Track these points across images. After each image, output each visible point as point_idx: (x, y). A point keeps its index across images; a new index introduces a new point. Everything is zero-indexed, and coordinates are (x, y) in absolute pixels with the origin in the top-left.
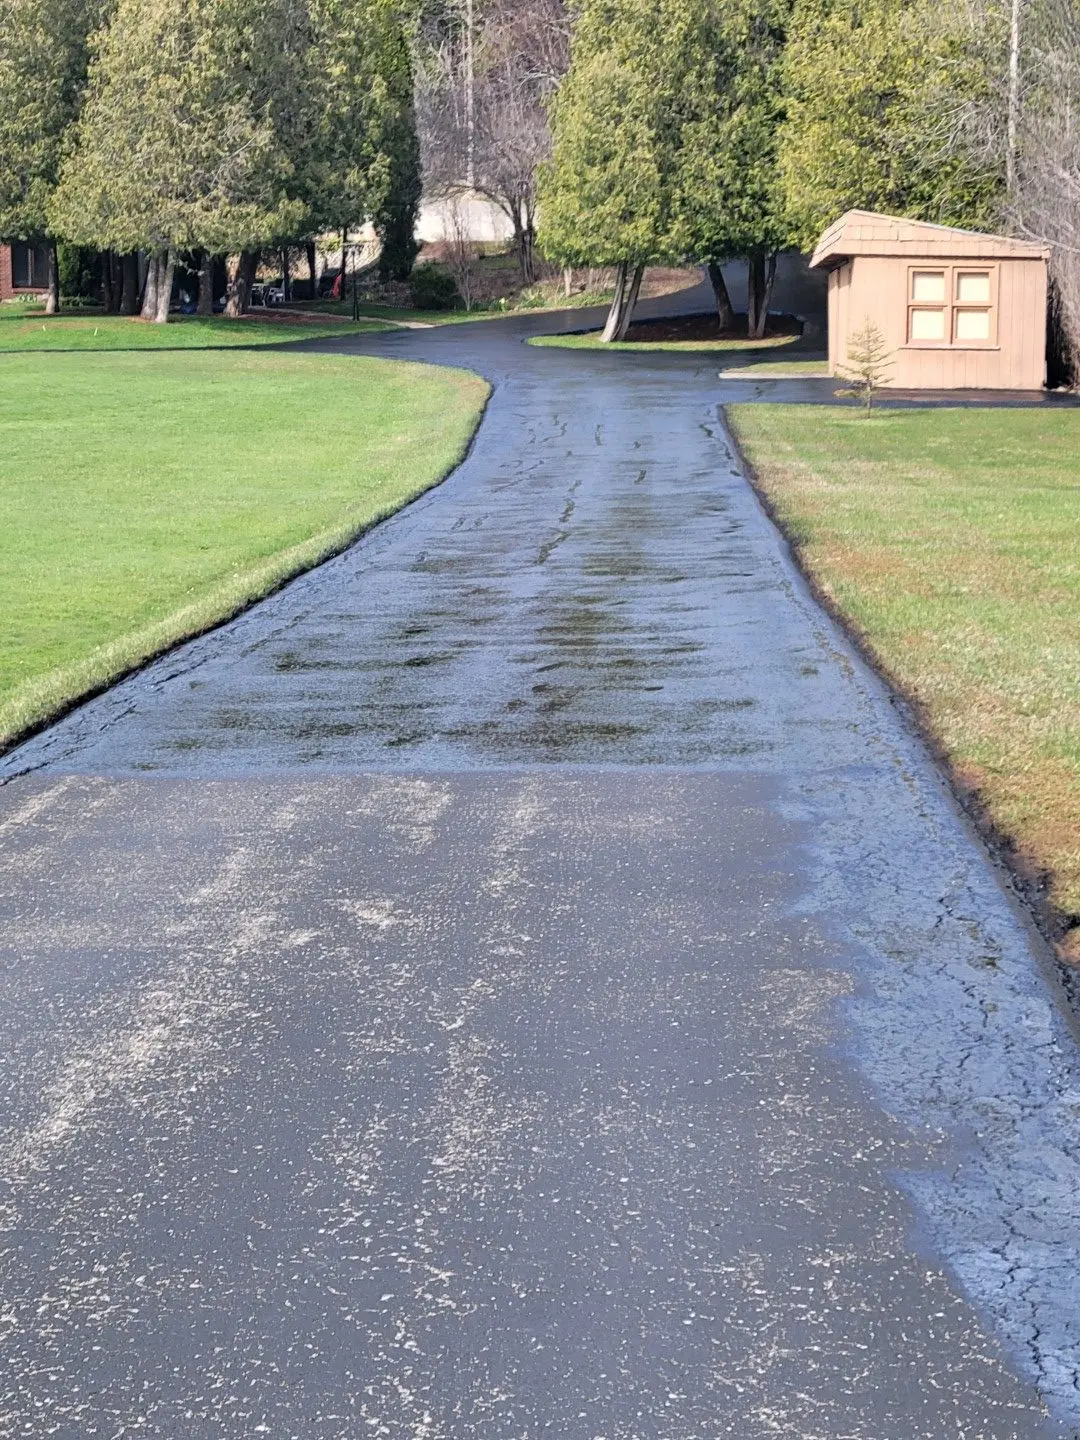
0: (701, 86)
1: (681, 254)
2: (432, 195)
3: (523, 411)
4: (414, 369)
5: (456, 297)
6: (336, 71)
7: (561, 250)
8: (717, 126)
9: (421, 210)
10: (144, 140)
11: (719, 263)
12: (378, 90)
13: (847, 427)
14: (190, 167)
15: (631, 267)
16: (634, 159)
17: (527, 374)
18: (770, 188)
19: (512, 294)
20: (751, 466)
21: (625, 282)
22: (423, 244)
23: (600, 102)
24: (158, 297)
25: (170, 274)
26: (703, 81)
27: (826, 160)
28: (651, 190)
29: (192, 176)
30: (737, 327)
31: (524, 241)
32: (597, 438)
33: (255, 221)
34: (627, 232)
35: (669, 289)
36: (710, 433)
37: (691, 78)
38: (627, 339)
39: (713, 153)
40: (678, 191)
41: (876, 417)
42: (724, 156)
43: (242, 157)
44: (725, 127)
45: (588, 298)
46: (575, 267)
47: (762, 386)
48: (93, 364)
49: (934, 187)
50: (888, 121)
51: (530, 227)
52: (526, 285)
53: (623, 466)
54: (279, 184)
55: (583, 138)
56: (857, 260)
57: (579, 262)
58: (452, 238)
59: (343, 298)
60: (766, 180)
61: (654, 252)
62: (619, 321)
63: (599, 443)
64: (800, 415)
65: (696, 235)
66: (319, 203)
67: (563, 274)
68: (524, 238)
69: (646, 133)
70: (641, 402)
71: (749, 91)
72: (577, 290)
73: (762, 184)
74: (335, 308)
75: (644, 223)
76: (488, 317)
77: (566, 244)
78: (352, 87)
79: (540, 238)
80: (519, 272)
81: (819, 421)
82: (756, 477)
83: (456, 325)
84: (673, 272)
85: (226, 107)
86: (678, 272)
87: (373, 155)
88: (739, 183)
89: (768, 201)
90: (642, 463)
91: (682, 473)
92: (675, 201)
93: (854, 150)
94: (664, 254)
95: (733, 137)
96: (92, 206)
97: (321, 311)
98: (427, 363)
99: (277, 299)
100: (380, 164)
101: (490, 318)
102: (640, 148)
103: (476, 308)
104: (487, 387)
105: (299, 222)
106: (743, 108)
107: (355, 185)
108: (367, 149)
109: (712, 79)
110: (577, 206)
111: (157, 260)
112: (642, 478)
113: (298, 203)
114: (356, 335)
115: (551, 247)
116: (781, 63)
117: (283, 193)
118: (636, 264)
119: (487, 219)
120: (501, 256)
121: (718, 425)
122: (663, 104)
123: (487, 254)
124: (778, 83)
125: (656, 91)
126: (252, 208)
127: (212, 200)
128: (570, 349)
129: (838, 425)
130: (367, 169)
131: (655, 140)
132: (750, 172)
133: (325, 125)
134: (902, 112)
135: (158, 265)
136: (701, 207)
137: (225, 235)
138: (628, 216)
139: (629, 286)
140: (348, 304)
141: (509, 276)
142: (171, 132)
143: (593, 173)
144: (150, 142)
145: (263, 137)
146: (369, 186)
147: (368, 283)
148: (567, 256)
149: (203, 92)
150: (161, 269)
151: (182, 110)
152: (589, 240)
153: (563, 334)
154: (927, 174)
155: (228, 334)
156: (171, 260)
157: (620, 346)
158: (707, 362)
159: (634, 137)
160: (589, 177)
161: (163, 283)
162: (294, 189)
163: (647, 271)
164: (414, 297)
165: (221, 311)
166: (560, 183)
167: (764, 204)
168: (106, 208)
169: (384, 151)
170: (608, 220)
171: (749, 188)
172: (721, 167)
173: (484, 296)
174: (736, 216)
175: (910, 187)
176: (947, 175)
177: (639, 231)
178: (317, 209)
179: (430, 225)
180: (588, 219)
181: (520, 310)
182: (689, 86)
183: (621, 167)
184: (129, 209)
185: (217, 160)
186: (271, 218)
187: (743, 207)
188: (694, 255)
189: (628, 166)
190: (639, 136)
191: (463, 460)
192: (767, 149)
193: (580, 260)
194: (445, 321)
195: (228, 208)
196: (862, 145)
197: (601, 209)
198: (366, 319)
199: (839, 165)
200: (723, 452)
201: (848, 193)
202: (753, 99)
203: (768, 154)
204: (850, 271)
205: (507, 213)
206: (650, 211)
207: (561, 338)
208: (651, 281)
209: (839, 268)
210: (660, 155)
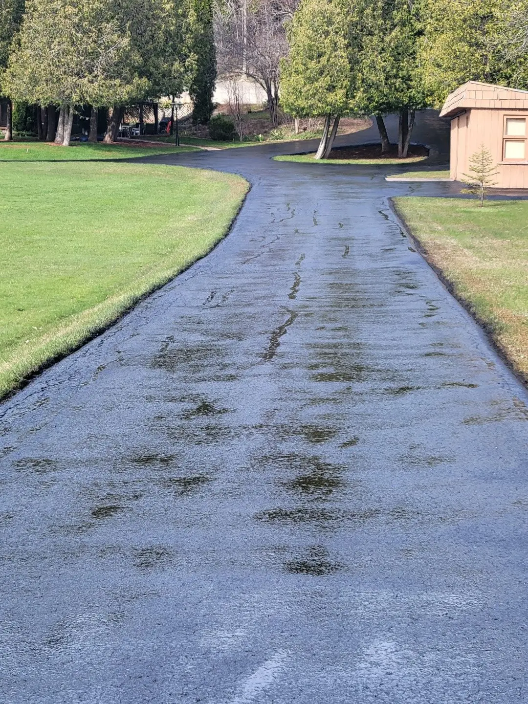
0: (374, 16)
1: (361, 110)
2: (222, 78)
3: (268, 201)
4: (206, 174)
5: (234, 134)
6: (168, 7)
7: (293, 107)
8: (383, 39)
9: (216, 86)
10: (56, 43)
11: (382, 116)
12: (192, 18)
13: (470, 212)
14: (82, 58)
15: (333, 117)
16: (335, 56)
17: (272, 178)
18: (413, 73)
19: (265, 132)
20: (419, 242)
21: (329, 126)
22: (218, 105)
23: (316, 24)
24: (64, 132)
25: (71, 119)
26: (375, 13)
27: (449, 54)
28: (345, 74)
29: (83, 63)
30: (392, 152)
31: (273, 103)
32: (314, 220)
33: (119, 88)
34: (331, 97)
35: (354, 130)
36: (386, 217)
37: (368, 11)
38: (330, 158)
39: (381, 53)
40: (360, 74)
41: (487, 206)
42: (386, 55)
43: (112, 52)
44: (387, 39)
45: (308, 135)
46: (301, 117)
47: (413, 186)
48: (19, 169)
49: (513, 70)
50: (487, 32)
51: (276, 95)
52: (274, 128)
53: (333, 242)
54: (134, 69)
55: (306, 44)
56: (472, 111)
57: (303, 114)
58: (233, 102)
59: (172, 134)
60: (411, 69)
61: (347, 109)
62: (325, 148)
63: (316, 224)
64: (439, 204)
65: (371, 99)
66: (157, 80)
67: (294, 122)
68: (273, 102)
69: (342, 42)
70: (341, 196)
71: (401, 19)
72: (302, 131)
73: (408, 71)
74: (167, 139)
75: (341, 92)
76: (252, 144)
77: (296, 104)
78: (177, 16)
79: (282, 100)
80: (269, 120)
81: (452, 208)
82: (426, 252)
83: (233, 149)
84: (356, 121)
85: (104, 24)
86: (359, 121)
87: (188, 54)
88: (395, 70)
89: (411, 81)
90: (346, 239)
91: (374, 248)
92: (359, 80)
93: (466, 49)
94: (352, 110)
95: (392, 44)
96: (26, 79)
97: (158, 141)
98: (214, 170)
99: (136, 134)
100: (192, 59)
101: (252, 145)
102: (339, 50)
103: (245, 140)
104: (248, 184)
105: (145, 90)
106: (398, 29)
107: (178, 71)
108: (185, 50)
109: (380, 12)
110: (303, 82)
111: (64, 111)
112: (347, 253)
113: (145, 79)
114: (177, 154)
115: (288, 106)
116: (420, 3)
117: (136, 74)
118: (336, 116)
119: (253, 92)
120: (260, 111)
121: (390, 211)
122: (352, 25)
123: (252, 110)
124: (418, 15)
125: (348, 18)
126: (118, 81)
127: (94, 77)
128: (298, 163)
129: (465, 212)
130: (185, 62)
131: (347, 46)
132: (401, 64)
133: (161, 36)
134: (495, 27)
135: (64, 114)
136: (373, 84)
137: (102, 97)
138: (331, 88)
139: (331, 128)
140: (174, 137)
141: (264, 123)
142: (71, 38)
143: (312, 64)
144: (59, 44)
145: (125, 42)
146: (186, 71)
147: (186, 125)
148: (296, 110)
149: (90, 16)
150: (66, 116)
151: (78, 27)
152: (309, 102)
153: (293, 155)
154: (508, 63)
155: (104, 153)
156: (71, 111)
157: (326, 161)
158: (377, 171)
159: (335, 44)
160: (310, 66)
161: (67, 124)
162: (143, 72)
163: (342, 119)
164: (211, 133)
165: (102, 140)
166: (293, 70)
167: (409, 82)
168: (34, 80)
169: (194, 52)
170: (320, 91)
171: (401, 74)
172: (385, 61)
173: (250, 133)
174: (393, 89)
175: (499, 71)
176: (521, 63)
177: (337, 97)
178: (156, 83)
179: (221, 95)
180: (308, 90)
181: (270, 141)
182: (367, 15)
183: (328, 61)
184: (47, 81)
185: (98, 55)
186: (129, 88)
187: (397, 84)
188: (369, 111)
189: (332, 60)
190: (338, 44)
191: (226, 235)
192: (411, 51)
193: (304, 113)
194: (228, 147)
195: (103, 81)
196: (470, 46)
197: (316, 84)
198: (183, 145)
199: (457, 57)
200: (398, 231)
201: (462, 74)
202: (403, 24)
203: (411, 54)
204: (468, 118)
205: (264, 87)
206: (344, 85)
207: (292, 156)
208: (343, 126)
209: (459, 117)
210: (350, 54)
